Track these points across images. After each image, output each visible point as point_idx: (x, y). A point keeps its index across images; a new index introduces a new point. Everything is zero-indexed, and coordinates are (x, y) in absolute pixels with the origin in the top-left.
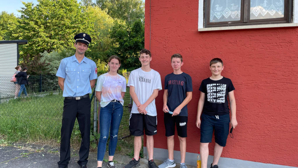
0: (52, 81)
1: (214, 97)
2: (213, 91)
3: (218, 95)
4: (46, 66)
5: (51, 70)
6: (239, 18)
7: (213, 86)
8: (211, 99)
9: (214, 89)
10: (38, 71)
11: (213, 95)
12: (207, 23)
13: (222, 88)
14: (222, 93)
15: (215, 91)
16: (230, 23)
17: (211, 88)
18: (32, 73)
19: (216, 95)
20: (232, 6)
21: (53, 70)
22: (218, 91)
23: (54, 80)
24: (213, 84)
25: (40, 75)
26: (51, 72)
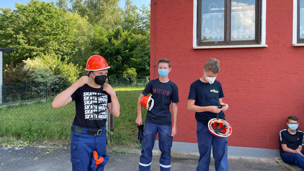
0: (36, 89)
1: (94, 111)
2: (94, 103)
3: (100, 108)
4: (30, 73)
5: (35, 78)
6: (223, 40)
7: (93, 96)
8: (91, 114)
9: (94, 100)
10: (23, 79)
11: (93, 109)
12: (199, 43)
13: (104, 100)
14: (104, 106)
15: (96, 102)
16: (216, 42)
17: (91, 98)
18: (16, 80)
19: (98, 108)
20: (217, 30)
21: (37, 78)
22: (99, 102)
23: (38, 88)
24: (93, 93)
25: (25, 82)
26: (35, 80)
